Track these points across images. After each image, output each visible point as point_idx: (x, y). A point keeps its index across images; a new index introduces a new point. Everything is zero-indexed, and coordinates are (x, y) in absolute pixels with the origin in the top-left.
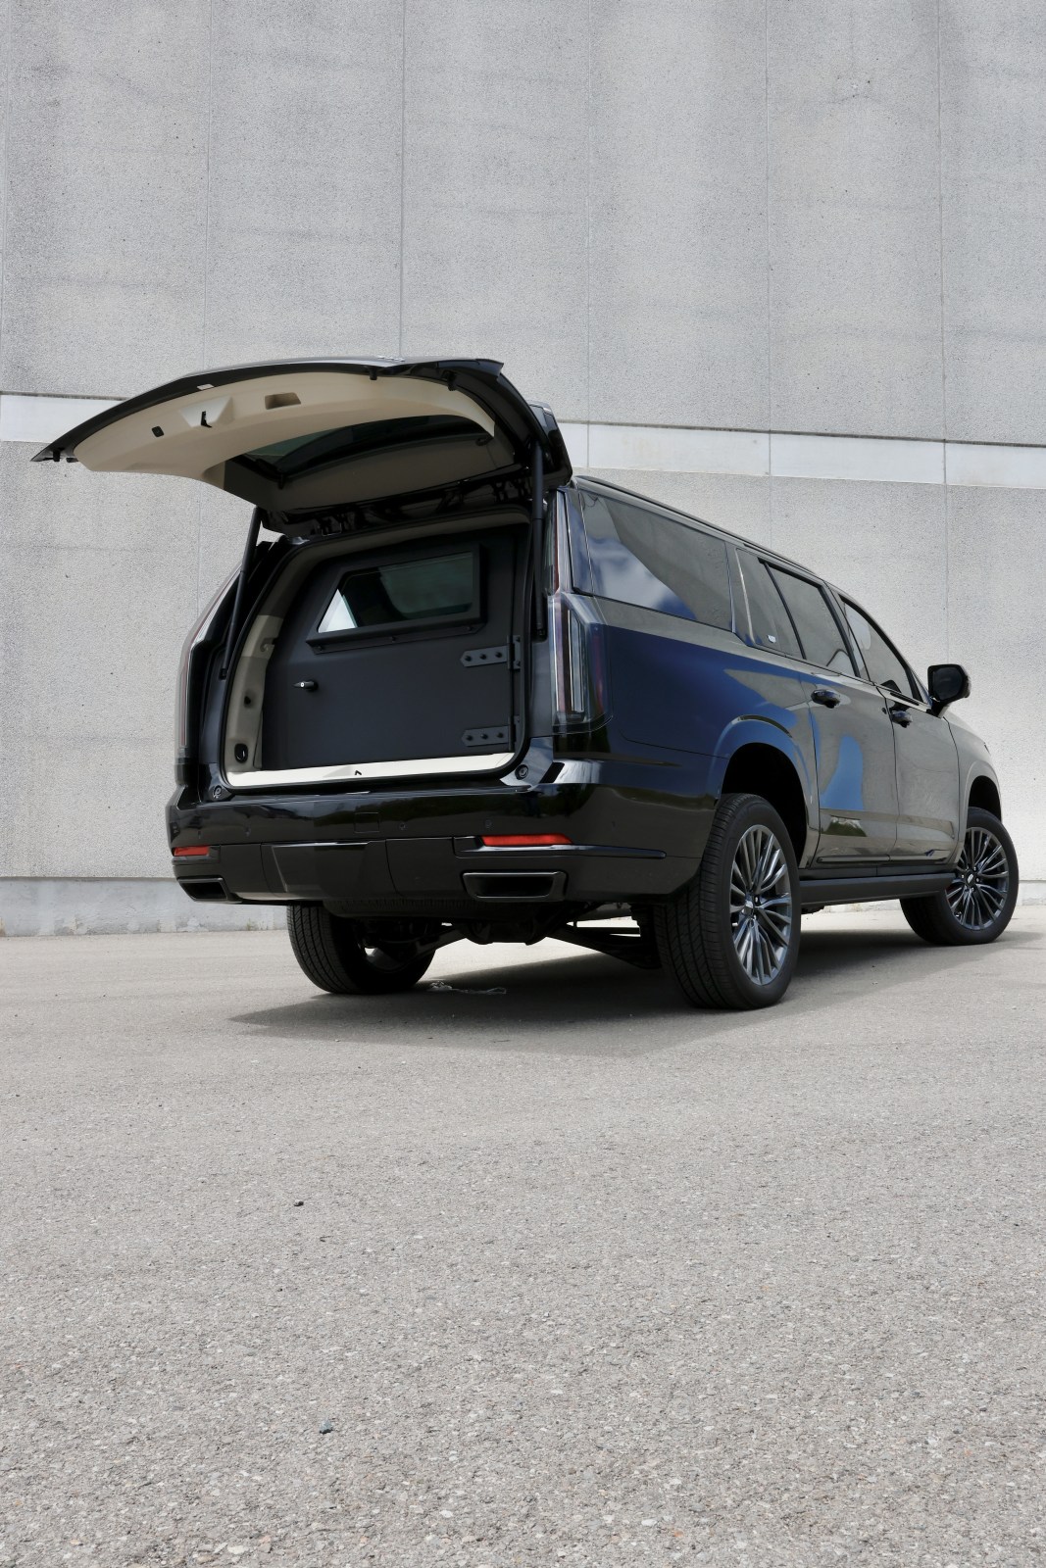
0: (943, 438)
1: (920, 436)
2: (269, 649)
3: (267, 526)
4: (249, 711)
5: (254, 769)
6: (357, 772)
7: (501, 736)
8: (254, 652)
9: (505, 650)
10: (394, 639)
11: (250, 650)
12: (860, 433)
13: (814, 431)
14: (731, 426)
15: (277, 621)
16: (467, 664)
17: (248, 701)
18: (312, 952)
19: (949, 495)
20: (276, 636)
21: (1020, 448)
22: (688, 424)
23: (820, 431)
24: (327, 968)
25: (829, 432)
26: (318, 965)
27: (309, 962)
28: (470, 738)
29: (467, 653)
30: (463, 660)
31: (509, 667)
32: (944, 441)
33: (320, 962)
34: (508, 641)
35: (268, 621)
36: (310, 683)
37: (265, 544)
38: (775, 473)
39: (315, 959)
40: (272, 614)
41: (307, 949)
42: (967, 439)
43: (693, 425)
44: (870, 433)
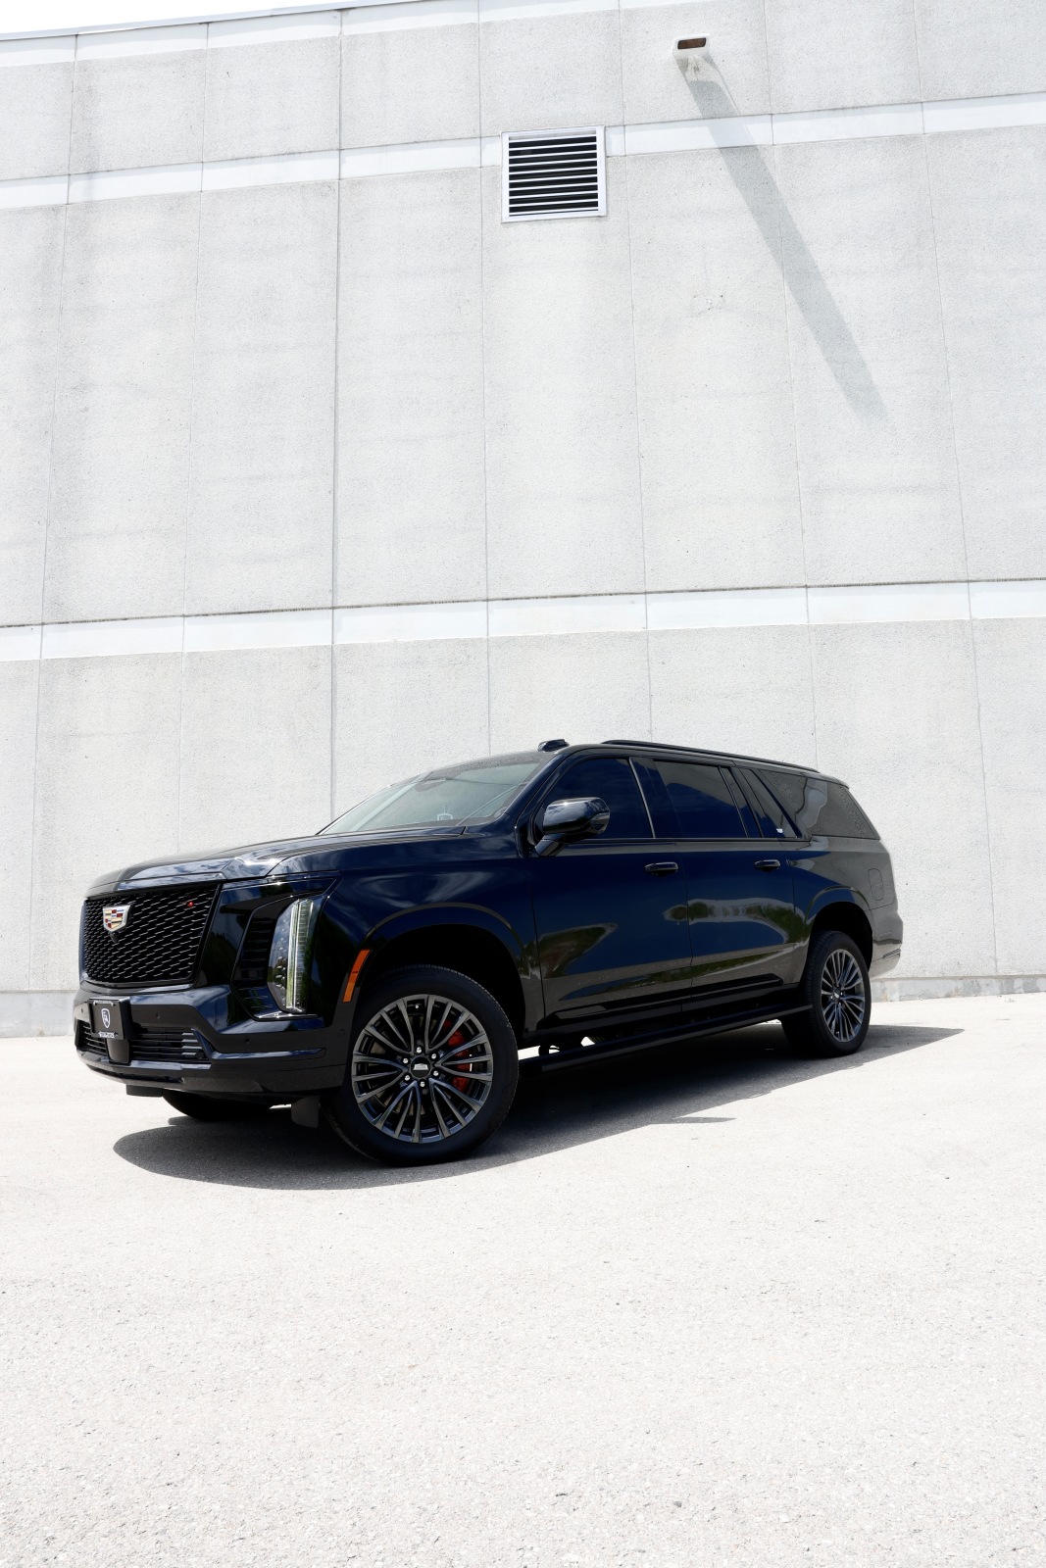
0: (804, 584)
1: (784, 585)
12: (728, 586)
13: (685, 588)
14: (611, 591)
19: (813, 634)
21: (878, 587)
22: (573, 593)
23: (691, 588)
25: (699, 588)
32: (806, 587)
38: (652, 628)
42: (827, 582)
43: (577, 593)
44: (737, 586)
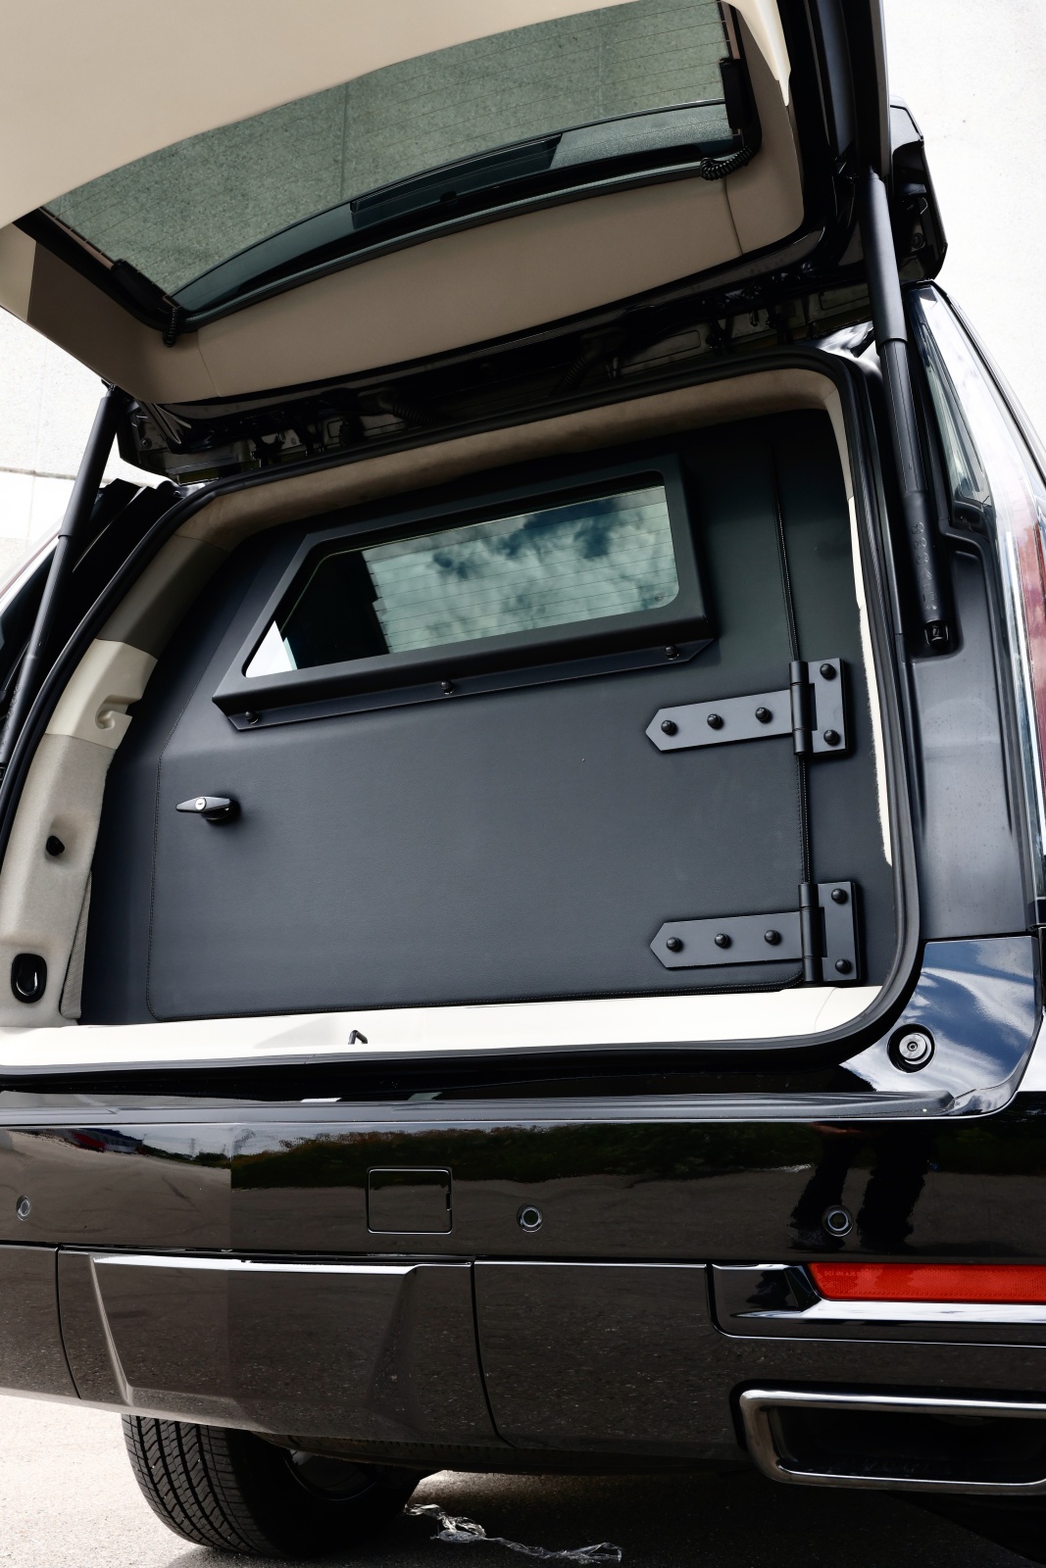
2: (119, 723)
3: (128, 455)
4: (58, 871)
5: (61, 1018)
6: (356, 1035)
7: (776, 939)
8: (80, 726)
9: (784, 706)
10: (451, 687)
11: (69, 717)
15: (140, 662)
16: (665, 743)
17: (55, 848)
18: (175, 1464)
20: (137, 694)
24: (208, 1504)
26: (186, 1496)
27: (164, 1487)
28: (677, 946)
29: (664, 716)
30: (655, 732)
31: (799, 748)
33: (192, 1488)
34: (795, 678)
35: (120, 653)
36: (215, 802)
37: (121, 487)
39: (180, 1481)
40: (133, 640)
41: (163, 1457)
